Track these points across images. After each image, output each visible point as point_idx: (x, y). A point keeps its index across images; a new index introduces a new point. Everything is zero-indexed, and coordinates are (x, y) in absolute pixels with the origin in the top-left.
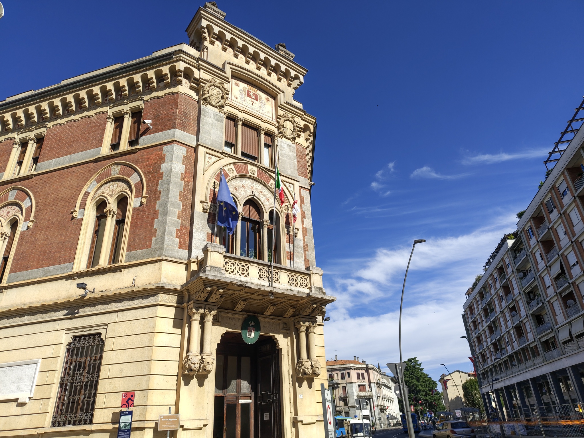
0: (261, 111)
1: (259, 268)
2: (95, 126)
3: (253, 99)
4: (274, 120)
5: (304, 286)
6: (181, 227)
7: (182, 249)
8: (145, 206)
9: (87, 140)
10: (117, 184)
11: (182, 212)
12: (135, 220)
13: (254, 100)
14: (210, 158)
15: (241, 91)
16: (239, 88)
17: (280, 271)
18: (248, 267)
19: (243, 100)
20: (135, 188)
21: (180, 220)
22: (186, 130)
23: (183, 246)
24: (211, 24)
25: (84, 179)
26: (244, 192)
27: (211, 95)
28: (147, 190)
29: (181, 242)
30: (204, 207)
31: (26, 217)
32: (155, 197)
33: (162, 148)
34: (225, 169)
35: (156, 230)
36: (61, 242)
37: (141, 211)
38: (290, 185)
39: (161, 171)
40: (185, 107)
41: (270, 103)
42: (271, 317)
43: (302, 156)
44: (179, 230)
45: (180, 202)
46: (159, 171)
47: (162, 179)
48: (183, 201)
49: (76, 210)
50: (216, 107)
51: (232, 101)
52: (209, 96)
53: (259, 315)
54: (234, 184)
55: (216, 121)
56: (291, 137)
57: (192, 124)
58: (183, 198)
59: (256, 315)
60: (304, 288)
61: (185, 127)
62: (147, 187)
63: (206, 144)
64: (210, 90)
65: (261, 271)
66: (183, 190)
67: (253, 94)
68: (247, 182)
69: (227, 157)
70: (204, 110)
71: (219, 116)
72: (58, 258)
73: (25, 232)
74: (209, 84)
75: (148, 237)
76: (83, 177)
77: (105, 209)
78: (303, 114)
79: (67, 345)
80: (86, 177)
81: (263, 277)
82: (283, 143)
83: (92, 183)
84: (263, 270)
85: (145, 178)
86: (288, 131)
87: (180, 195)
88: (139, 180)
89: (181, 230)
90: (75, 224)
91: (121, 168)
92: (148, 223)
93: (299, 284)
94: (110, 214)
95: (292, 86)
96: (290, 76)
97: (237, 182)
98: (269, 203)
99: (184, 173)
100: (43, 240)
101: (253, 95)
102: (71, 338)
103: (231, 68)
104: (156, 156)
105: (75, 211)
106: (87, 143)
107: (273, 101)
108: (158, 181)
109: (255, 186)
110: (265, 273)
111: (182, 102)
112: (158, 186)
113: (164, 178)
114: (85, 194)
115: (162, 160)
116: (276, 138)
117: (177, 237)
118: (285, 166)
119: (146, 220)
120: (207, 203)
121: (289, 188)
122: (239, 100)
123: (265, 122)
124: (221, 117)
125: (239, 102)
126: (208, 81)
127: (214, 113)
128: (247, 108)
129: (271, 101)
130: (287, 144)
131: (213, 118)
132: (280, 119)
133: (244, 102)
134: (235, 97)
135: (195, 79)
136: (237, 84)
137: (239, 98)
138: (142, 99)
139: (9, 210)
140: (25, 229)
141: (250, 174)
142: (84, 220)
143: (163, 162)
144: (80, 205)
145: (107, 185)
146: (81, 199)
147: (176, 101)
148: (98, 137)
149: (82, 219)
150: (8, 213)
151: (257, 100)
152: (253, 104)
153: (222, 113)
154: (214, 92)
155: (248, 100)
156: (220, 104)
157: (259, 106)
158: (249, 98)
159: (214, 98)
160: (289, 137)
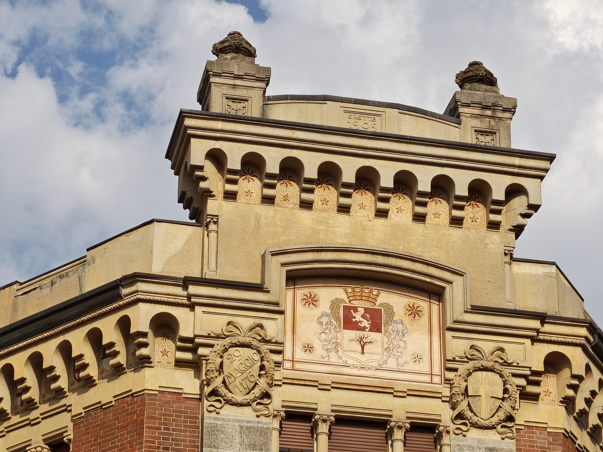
0: (392, 363)
3: (363, 329)
4: (436, 379)
15: (325, 320)
16: (317, 312)
19: (329, 347)
24: (217, 145)
27: (230, 375)
41: (425, 319)
50: (248, 404)
51: (297, 366)
52: (224, 382)
56: (495, 420)
64: (226, 362)
67: (361, 311)
70: (215, 429)
71: (257, 429)
74: (219, 344)
78: (536, 324)
82: (471, 448)
86: (483, 407)
95: (505, 226)
96: (490, 201)
101: (363, 316)
103: (283, 265)
107: (435, 308)
111: (154, 418)
116: (446, 440)
122: (319, 352)
123: (405, 395)
124: (265, 432)
125: (318, 359)
126: (218, 337)
127: (241, 427)
128: (345, 370)
129: (426, 311)
130: (484, 446)
131: (238, 446)
132: (456, 370)
133: (333, 354)
134: (308, 348)
135: (183, 340)
136: (312, 301)
137: (317, 345)
138: (67, 409)
147: (140, 418)
151: (376, 327)
152: (363, 347)
153: (267, 416)
154: (236, 364)
155: (346, 342)
156: (257, 392)
157: (386, 346)
158: (353, 334)
159: (237, 383)
160: (487, 422)
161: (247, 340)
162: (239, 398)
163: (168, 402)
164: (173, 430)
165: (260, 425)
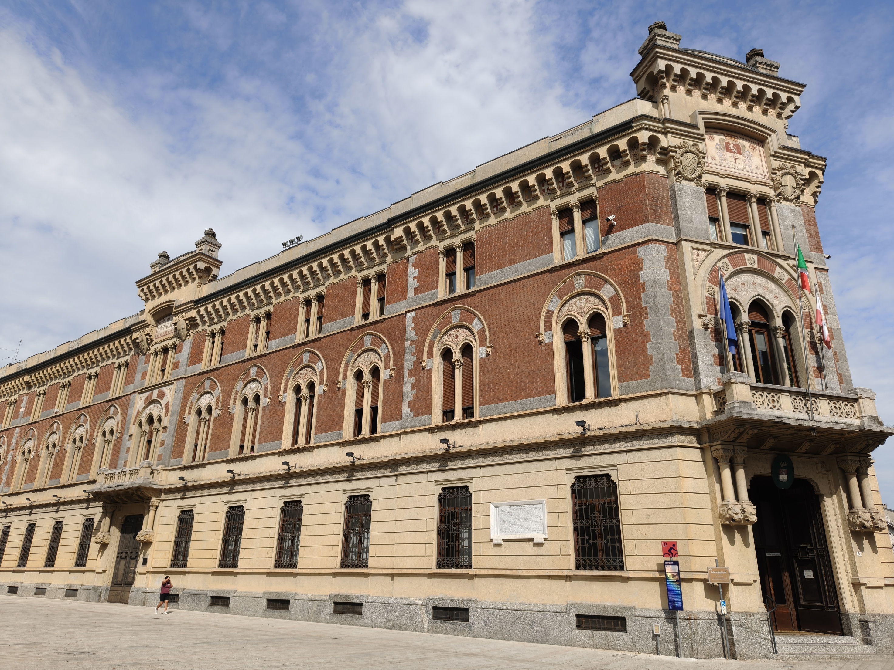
0: (748, 169)
1: (792, 398)
2: (538, 226)
3: (734, 153)
4: (767, 178)
5: (851, 415)
6: (680, 350)
7: (687, 377)
8: (629, 327)
9: (532, 244)
10: (584, 299)
11: (677, 331)
12: (620, 344)
13: (736, 155)
14: (697, 254)
15: (718, 147)
16: (715, 144)
17: (818, 398)
18: (779, 397)
19: (722, 158)
20: (611, 303)
21: (677, 342)
22: (661, 221)
23: (687, 374)
24: (669, 63)
25: (541, 294)
26: (746, 293)
27: (685, 166)
28: (627, 306)
29: (685, 369)
30: (704, 323)
31: (480, 342)
32: (641, 315)
33: (636, 250)
34: (718, 265)
35: (651, 356)
36: (533, 371)
37: (626, 333)
39: (641, 281)
40: (655, 189)
41: (758, 151)
42: (805, 455)
43: (810, 221)
44: (678, 354)
45: (673, 318)
46: (639, 280)
47: (644, 291)
48: (676, 318)
49: (541, 332)
50: (693, 180)
51: (710, 165)
52: (683, 168)
53: (790, 453)
54: (731, 283)
55: (695, 201)
56: (793, 197)
57: (666, 210)
58: (675, 312)
59: (787, 453)
60: (851, 417)
61: (659, 217)
62: (626, 302)
63: (690, 236)
64: (683, 159)
65: (795, 401)
66: (672, 302)
67: (732, 145)
68: (746, 276)
69: (718, 249)
70: (679, 189)
71: (697, 191)
72: (534, 389)
73: (484, 358)
75: (643, 365)
76: (539, 292)
77: (578, 332)
78: (808, 158)
79: (571, 486)
80: (543, 291)
81: (799, 408)
82: (784, 208)
83: (554, 299)
84: (798, 399)
85: (621, 290)
86: (789, 190)
87: (671, 309)
88: (614, 292)
89: (681, 354)
90: (544, 350)
91: (586, 279)
92: (638, 347)
93: (844, 413)
94: (584, 337)
95: (785, 115)
96: (781, 103)
97: (735, 281)
98: (779, 303)
99: (669, 279)
100: (510, 369)
101: (733, 147)
102: (574, 478)
103: (703, 119)
104: (630, 261)
105: (540, 334)
106: (533, 248)
107: (762, 148)
108: (640, 294)
109: (757, 280)
110: (799, 403)
111: (650, 184)
112: (641, 300)
113: (646, 290)
114: (547, 313)
115: (639, 266)
116: (773, 204)
117: (678, 363)
119: (635, 343)
120: (706, 316)
122: (718, 161)
123: (755, 183)
124: (700, 193)
125: (718, 163)
126: (679, 148)
127: (691, 190)
128: (730, 170)
129: (758, 148)
130: (789, 208)
131: (691, 198)
132: (775, 174)
133: (724, 162)
134: (714, 158)
135: (662, 148)
136: (713, 139)
137: (717, 157)
138: (594, 185)
139: (456, 333)
140: (483, 355)
141: (749, 265)
142: (555, 345)
143: (642, 269)
144: (545, 326)
145: (573, 301)
146: (544, 319)
147: (643, 184)
148: (546, 240)
149: (552, 344)
150: (457, 337)
151: (739, 153)
152: (735, 160)
153: (701, 186)
155: (728, 157)
157: (744, 161)
158: (729, 154)
159: (689, 169)
160: (790, 197)
161: (692, 150)
162: (690, 176)
163: (655, 177)
164: (658, 190)
165: (698, 189)
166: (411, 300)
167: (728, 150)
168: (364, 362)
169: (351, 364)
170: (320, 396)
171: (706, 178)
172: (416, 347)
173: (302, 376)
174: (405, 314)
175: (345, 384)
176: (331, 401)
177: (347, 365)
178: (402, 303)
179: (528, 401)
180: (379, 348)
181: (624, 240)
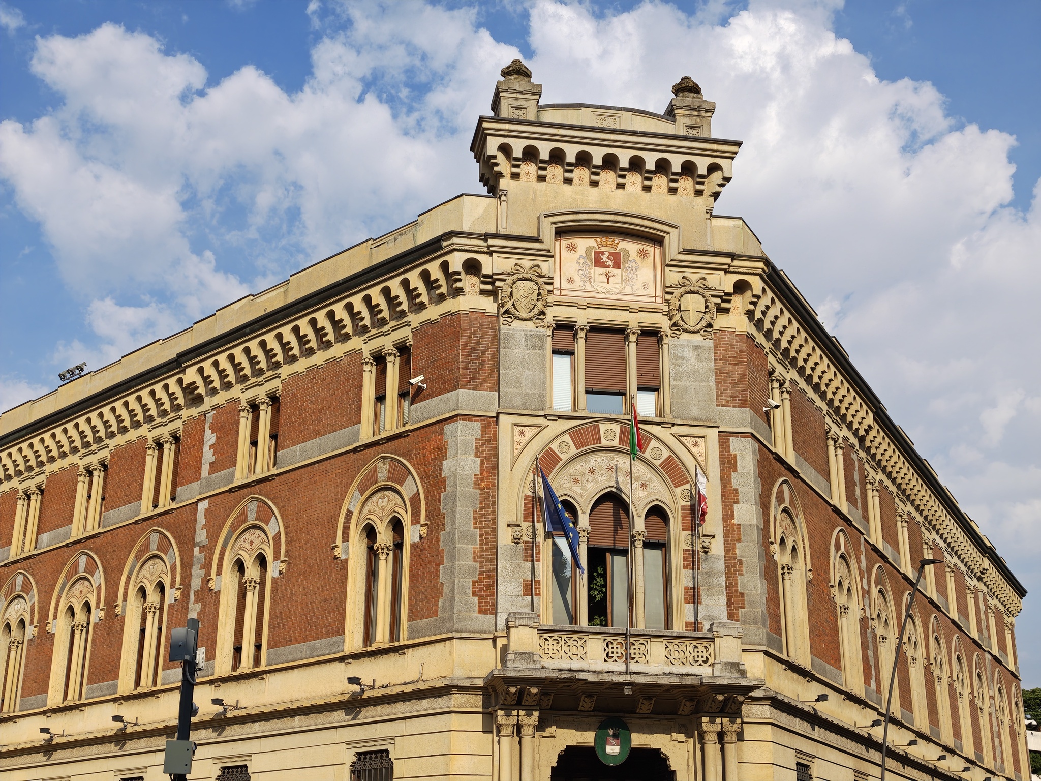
0: (628, 290)
1: (607, 641)
2: (348, 380)
3: (608, 267)
4: (659, 300)
5: (700, 662)
6: (480, 575)
7: (485, 613)
8: (425, 541)
10: (387, 496)
11: (480, 548)
12: (414, 566)
13: (610, 269)
14: (522, 434)
15: (582, 261)
16: (576, 256)
17: (649, 640)
18: (585, 641)
19: (585, 279)
20: (411, 506)
21: (477, 564)
22: (477, 386)
23: (486, 609)
24: (506, 140)
25: (343, 485)
26: (592, 483)
27: (518, 300)
28: (426, 512)
29: (482, 603)
30: (515, 535)
31: (274, 553)
32: (438, 525)
33: (443, 429)
34: (552, 447)
35: (442, 585)
36: (325, 600)
37: (422, 550)
38: (697, 439)
39: (443, 476)
40: (474, 337)
41: (651, 259)
42: (652, 716)
43: (735, 358)
44: (476, 581)
45: (476, 530)
46: (441, 475)
47: (445, 491)
48: (481, 527)
49: (337, 543)
50: (530, 319)
51: (563, 293)
52: (513, 305)
53: (627, 715)
54: (572, 471)
55: (531, 351)
56: (699, 326)
57: (489, 367)
58: (480, 521)
59: (622, 715)
60: (700, 665)
61: (476, 379)
62: (426, 505)
63: (513, 407)
64: (514, 291)
65: (611, 646)
66: (478, 506)
67: (607, 254)
68: (598, 460)
69: (557, 420)
70: (507, 336)
71: (537, 335)
72: (324, 627)
73: (277, 579)
74: (510, 279)
75: (433, 598)
76: (341, 482)
77: (375, 545)
78: (728, 260)
79: (351, 766)
80: (345, 481)
81: (615, 655)
82: (683, 346)
83: (355, 495)
84: (615, 643)
85: (422, 487)
86: (691, 318)
87: (475, 517)
88: (415, 490)
89: (481, 581)
90: (339, 569)
91: (389, 468)
92: (432, 572)
93: (691, 659)
94: (383, 553)
95: (707, 192)
96: (696, 175)
97: (578, 467)
98: (646, 493)
99: (478, 473)
100: (302, 595)
101: (608, 258)
102: (354, 755)
103: (553, 223)
104: (436, 445)
105: (337, 546)
106: (341, 414)
107: (658, 251)
108: (440, 494)
109: (616, 463)
110: (617, 648)
111: (467, 330)
112: (440, 502)
113: (447, 488)
114: (346, 514)
115: (443, 453)
116: (665, 341)
117: (474, 595)
118: (684, 401)
119: (429, 566)
120: (519, 525)
121: (694, 450)
122: (578, 283)
123: (637, 311)
124: (542, 338)
125: (578, 288)
126: (509, 274)
127: (526, 335)
128: (596, 295)
129: (652, 254)
130: (691, 344)
131: (524, 347)
132: (672, 293)
133: (588, 284)
134: (571, 281)
135: (485, 276)
136: (572, 248)
137: (577, 278)
138: (408, 324)
139: (252, 538)
140: (276, 575)
141: (604, 442)
142: (351, 564)
143: (445, 458)
144: (343, 534)
145: (375, 498)
146: (342, 524)
147: (458, 330)
148: (354, 403)
149: (347, 560)
150: (251, 543)
151: (617, 265)
152: (608, 279)
153: (543, 327)
154: (521, 292)
155: (596, 276)
156: (536, 311)
157: (624, 278)
158: (601, 270)
159: (522, 305)
160: (694, 328)
161: (529, 276)
162: (524, 315)
163: (476, 319)
164: (480, 337)
165: (538, 333)
166: (204, 481)
167: (598, 263)
168: (148, 575)
169: (133, 578)
170: (96, 625)
171: (554, 314)
172: (205, 556)
173: (77, 593)
174: (197, 503)
175: (124, 609)
176: (108, 633)
177: (129, 578)
178: (195, 485)
179: (317, 643)
180: (166, 555)
181: (432, 413)
